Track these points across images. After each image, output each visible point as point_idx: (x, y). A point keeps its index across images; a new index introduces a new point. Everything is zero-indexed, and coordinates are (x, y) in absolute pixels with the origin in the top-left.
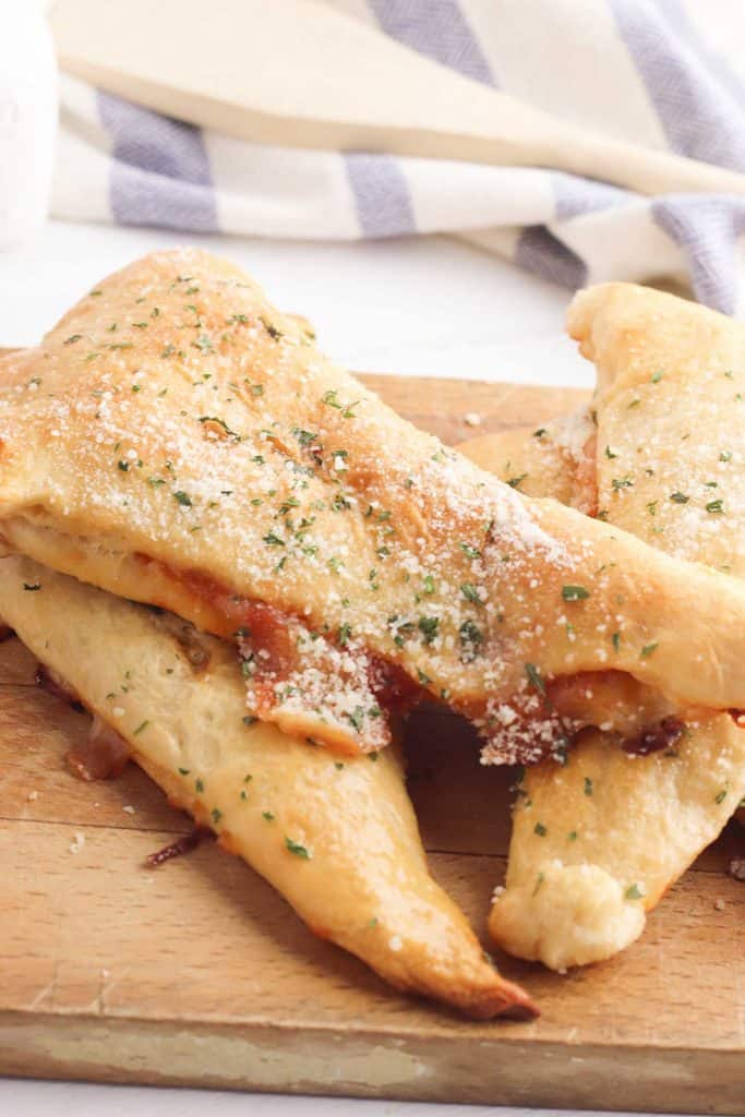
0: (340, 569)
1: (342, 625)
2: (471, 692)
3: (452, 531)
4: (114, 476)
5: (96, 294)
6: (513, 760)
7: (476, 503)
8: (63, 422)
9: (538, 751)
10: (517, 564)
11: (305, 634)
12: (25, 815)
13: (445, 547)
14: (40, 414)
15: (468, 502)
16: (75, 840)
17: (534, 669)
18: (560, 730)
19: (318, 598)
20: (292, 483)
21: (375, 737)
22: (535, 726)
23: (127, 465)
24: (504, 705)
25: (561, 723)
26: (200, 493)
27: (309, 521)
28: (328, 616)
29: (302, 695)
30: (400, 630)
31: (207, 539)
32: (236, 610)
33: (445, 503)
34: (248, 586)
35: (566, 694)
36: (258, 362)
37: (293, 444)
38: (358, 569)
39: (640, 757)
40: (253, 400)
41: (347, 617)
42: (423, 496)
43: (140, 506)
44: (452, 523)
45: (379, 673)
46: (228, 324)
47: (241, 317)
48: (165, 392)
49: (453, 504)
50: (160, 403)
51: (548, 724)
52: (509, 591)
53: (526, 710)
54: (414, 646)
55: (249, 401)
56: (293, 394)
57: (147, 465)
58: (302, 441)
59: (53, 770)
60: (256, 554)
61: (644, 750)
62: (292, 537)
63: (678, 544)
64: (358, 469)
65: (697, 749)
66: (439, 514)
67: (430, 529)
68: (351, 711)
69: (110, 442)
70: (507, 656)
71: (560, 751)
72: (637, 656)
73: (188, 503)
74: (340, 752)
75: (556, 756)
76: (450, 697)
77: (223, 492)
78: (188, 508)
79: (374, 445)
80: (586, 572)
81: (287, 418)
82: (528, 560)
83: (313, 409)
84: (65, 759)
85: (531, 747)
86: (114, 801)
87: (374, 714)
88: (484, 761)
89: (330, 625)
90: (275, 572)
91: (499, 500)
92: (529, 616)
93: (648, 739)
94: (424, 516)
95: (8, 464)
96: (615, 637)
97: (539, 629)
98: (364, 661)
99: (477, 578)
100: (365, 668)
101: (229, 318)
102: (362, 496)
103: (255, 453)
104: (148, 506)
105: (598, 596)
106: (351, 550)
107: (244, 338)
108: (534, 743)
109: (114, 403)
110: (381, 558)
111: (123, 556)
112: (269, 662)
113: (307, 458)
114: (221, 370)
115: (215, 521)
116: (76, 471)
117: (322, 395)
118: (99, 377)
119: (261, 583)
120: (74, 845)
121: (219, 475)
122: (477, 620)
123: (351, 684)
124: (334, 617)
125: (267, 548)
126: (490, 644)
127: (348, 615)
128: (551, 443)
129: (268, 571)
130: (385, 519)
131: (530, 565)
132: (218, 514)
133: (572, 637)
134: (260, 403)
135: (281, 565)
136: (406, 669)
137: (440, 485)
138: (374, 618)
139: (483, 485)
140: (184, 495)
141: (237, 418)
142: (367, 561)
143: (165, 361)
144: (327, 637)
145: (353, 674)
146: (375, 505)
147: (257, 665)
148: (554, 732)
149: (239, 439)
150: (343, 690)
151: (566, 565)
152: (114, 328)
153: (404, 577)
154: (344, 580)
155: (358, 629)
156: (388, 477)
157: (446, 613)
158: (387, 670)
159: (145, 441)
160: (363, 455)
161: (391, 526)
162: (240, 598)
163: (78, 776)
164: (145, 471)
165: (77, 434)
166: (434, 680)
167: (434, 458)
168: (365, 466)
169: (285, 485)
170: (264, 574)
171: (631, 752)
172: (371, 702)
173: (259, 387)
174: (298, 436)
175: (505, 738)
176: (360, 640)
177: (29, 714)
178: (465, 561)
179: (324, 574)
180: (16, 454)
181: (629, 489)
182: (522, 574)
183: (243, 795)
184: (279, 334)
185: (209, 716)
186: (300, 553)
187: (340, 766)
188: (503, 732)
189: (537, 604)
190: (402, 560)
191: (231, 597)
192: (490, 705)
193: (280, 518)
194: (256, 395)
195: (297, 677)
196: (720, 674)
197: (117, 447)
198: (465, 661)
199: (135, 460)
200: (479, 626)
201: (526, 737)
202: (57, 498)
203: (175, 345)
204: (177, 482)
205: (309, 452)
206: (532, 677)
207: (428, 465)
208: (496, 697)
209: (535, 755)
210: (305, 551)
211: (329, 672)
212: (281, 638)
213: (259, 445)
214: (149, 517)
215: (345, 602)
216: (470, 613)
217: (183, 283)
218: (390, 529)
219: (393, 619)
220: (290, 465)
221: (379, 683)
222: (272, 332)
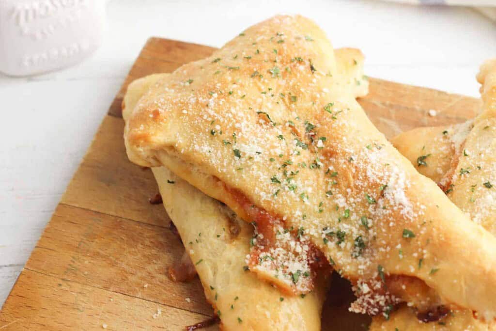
0: (305, 199)
1: (299, 228)
2: (352, 273)
3: (365, 188)
4: (208, 137)
5: (242, 35)
6: (364, 312)
7: (381, 174)
8: (190, 106)
9: (376, 310)
10: (388, 212)
11: (281, 229)
12: (139, 295)
13: (360, 195)
14: (182, 101)
15: (377, 173)
16: (157, 312)
17: (381, 268)
18: (389, 301)
19: (291, 213)
20: (291, 152)
21: (303, 287)
22: (377, 296)
23: (214, 132)
24: (365, 283)
25: (390, 297)
26: (246, 152)
27: (295, 173)
28: (294, 222)
29: (272, 260)
30: (327, 235)
31: (243, 175)
32: (253, 212)
33: (366, 173)
34: (259, 201)
35: (394, 284)
36: (299, 84)
37: (302, 131)
38: (315, 201)
39: (424, 323)
40: (290, 104)
41: (303, 224)
42: (356, 167)
43: (216, 154)
44: (366, 184)
45: (313, 255)
46: (292, 61)
47: (299, 58)
48: (244, 96)
49: (369, 174)
50: (240, 102)
51: (383, 297)
52: (380, 225)
53: (375, 288)
54: (331, 245)
55: (288, 104)
56: (312, 103)
57: (224, 133)
58: (307, 129)
59: (161, 273)
60: (265, 186)
61: (426, 320)
62: (285, 180)
63: (479, 210)
64: (328, 148)
65: (455, 323)
66: (361, 178)
67: (355, 185)
68: (294, 272)
69: (210, 119)
70: (372, 259)
71: (387, 312)
72: (428, 273)
73: (239, 156)
74: (284, 292)
75: (384, 314)
76: (342, 274)
77: (257, 152)
78: (238, 158)
79: (340, 136)
80: (417, 222)
81: (304, 116)
82: (393, 211)
83: (318, 112)
84: (168, 269)
85: (374, 307)
86: (182, 294)
87: (306, 275)
88: (350, 309)
89: (294, 227)
90: (273, 196)
91: (393, 174)
92: (386, 241)
93: (430, 314)
94: (354, 177)
95: (160, 124)
96: (421, 261)
97: (388, 248)
98: (306, 248)
99: (370, 214)
100: (307, 251)
101: (293, 58)
102: (327, 162)
103: (280, 133)
104: (220, 155)
105: (418, 237)
106: (313, 190)
107: (297, 70)
108: (376, 305)
109: (217, 100)
110: (327, 196)
111: (207, 176)
112: (262, 240)
113: (307, 138)
114: (279, 86)
115: (249, 167)
116: (191, 132)
117: (325, 104)
118: (216, 84)
119: (265, 201)
120: (155, 315)
121: (258, 143)
122: (365, 237)
123: (299, 258)
124: (296, 223)
125: (271, 184)
126: (367, 250)
127: (304, 224)
128: (449, 139)
129: (269, 195)
130: (334, 176)
131: (393, 214)
132: (252, 163)
133: (401, 256)
134: (293, 106)
135: (276, 193)
136: (325, 255)
137: (366, 162)
138: (317, 227)
139: (388, 165)
140: (238, 151)
141: (278, 113)
142: (321, 196)
143: (251, 79)
144: (292, 233)
145: (300, 254)
146: (331, 168)
147: (257, 241)
148: (386, 302)
149: (275, 124)
150: (294, 261)
151: (409, 217)
152: (236, 57)
153: (337, 208)
154: (306, 205)
155: (307, 231)
156: (341, 154)
157: (350, 230)
158: (317, 253)
159: (226, 121)
160: (333, 141)
161: (336, 180)
162: (255, 206)
163: (170, 278)
164: (223, 137)
165: (196, 114)
166: (336, 264)
167: (368, 147)
168: (332, 147)
169: (288, 153)
170: (267, 197)
171: (420, 320)
172: (306, 269)
173: (295, 98)
174: (307, 126)
175: (363, 300)
176: (306, 237)
177: (161, 243)
178: (367, 204)
179: (296, 201)
180: (165, 120)
181: (468, 175)
182: (388, 218)
183: (232, 307)
184: (315, 70)
185: (230, 263)
186: (287, 189)
187: (282, 300)
188: (363, 297)
189: (390, 235)
190: (337, 199)
191: (250, 205)
192: (359, 282)
193: (282, 169)
194: (293, 101)
195: (272, 250)
196: (464, 292)
197: (213, 122)
198: (353, 257)
199: (219, 130)
200: (364, 240)
201: (372, 301)
202: (180, 144)
203: (259, 71)
204: (236, 144)
205: (309, 135)
206: (380, 273)
207: (363, 151)
208: (362, 279)
209: (375, 312)
210: (289, 188)
211: (288, 251)
212: (270, 229)
213: (284, 129)
214: (220, 160)
215: (304, 217)
216: (362, 232)
217: (279, 36)
218: (335, 181)
219: (325, 229)
220: (296, 142)
221: (312, 259)
222: (312, 68)
